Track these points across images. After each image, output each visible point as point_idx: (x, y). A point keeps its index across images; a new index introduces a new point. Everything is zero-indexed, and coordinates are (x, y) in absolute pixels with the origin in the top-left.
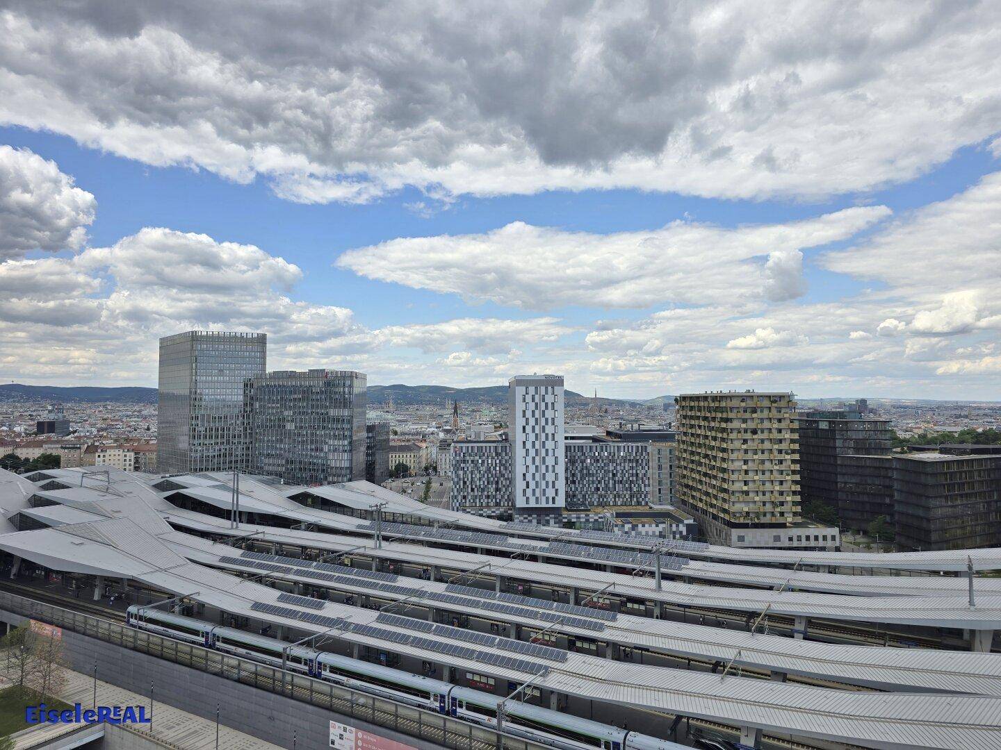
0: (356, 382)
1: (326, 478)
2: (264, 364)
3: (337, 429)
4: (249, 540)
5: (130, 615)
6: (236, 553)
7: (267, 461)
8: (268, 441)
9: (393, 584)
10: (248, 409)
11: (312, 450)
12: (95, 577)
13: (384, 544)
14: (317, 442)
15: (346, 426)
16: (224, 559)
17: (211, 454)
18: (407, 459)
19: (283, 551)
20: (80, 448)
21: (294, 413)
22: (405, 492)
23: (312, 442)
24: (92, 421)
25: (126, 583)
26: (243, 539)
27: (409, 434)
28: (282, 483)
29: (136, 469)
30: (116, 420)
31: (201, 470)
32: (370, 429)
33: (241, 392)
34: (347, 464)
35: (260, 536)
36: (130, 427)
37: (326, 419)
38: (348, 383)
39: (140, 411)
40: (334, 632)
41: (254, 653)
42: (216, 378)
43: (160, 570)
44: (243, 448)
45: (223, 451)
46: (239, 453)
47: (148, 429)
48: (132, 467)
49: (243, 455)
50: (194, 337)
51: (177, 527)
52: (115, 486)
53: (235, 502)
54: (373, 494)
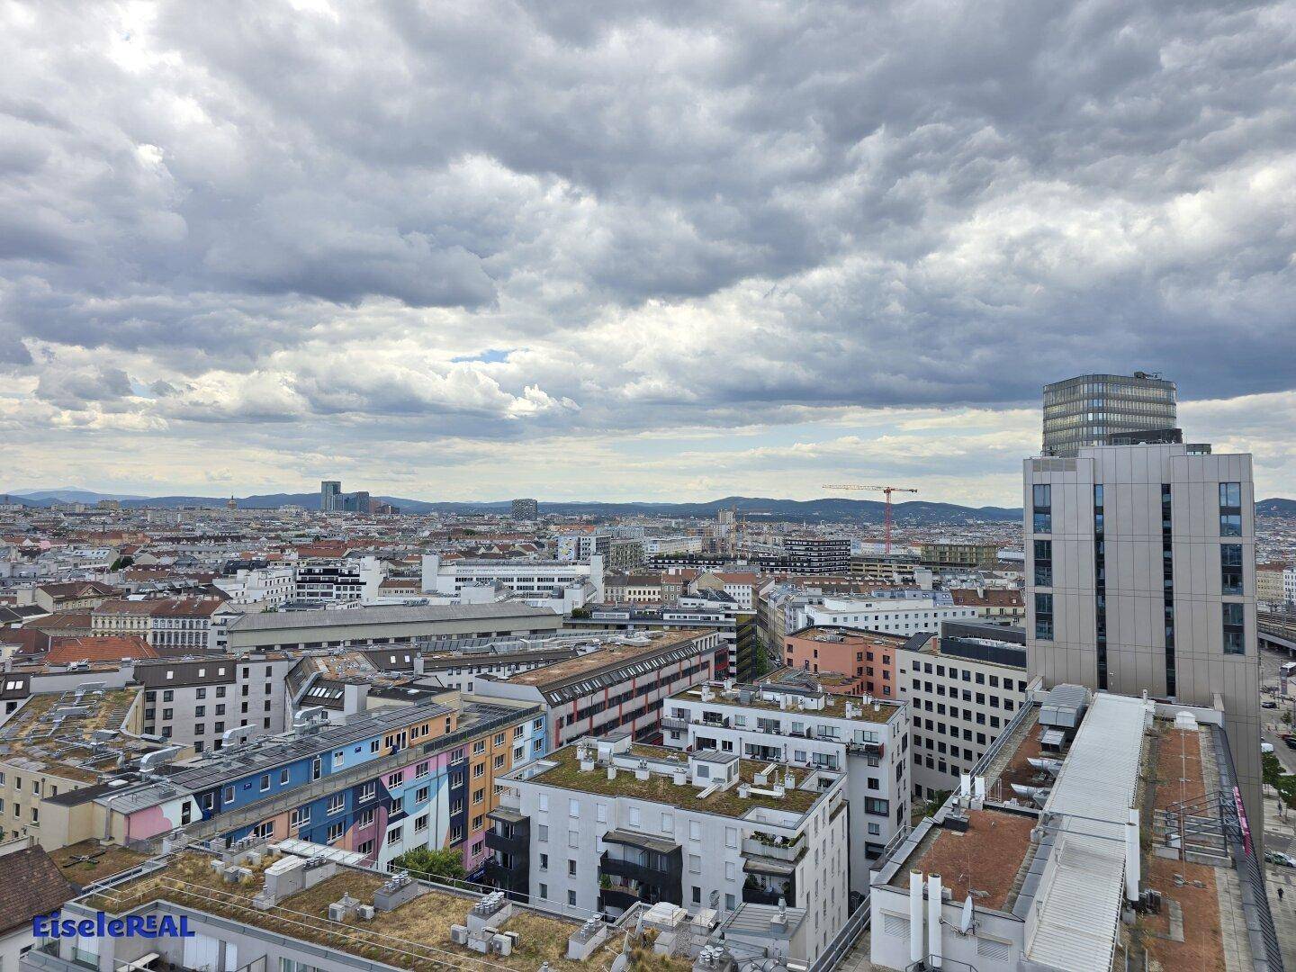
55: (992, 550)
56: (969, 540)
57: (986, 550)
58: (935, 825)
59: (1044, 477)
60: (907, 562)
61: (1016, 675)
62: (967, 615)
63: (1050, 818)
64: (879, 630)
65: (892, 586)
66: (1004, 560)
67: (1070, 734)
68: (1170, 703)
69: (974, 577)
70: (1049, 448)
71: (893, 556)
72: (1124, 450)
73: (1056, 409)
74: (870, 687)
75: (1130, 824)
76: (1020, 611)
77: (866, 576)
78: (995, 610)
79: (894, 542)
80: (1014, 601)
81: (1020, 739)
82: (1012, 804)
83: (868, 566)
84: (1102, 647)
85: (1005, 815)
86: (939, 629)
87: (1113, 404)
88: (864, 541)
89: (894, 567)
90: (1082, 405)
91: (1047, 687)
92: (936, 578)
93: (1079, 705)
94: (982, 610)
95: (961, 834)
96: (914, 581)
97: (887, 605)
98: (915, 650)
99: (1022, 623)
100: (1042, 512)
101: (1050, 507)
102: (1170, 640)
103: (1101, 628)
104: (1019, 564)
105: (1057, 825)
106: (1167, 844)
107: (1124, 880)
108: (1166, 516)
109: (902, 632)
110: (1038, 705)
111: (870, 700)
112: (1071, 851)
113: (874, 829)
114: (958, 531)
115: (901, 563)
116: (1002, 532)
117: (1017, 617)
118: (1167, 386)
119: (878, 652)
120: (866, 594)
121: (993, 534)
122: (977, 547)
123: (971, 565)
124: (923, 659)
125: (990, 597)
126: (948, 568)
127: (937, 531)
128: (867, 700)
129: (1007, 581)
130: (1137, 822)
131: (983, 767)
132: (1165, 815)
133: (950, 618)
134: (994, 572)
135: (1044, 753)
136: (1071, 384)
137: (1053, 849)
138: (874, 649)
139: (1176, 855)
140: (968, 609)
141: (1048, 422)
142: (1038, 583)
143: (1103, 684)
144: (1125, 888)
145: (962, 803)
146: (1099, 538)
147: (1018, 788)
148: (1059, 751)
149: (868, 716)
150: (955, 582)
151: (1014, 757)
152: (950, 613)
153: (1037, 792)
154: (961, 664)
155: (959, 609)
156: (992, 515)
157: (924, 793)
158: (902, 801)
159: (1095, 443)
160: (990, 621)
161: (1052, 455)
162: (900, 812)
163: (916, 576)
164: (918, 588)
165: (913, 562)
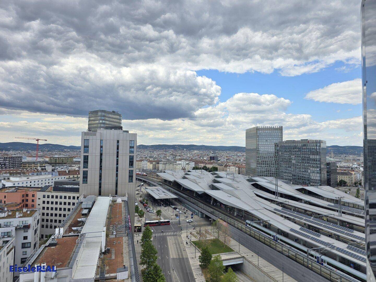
0: (322, 144)
1: (309, 183)
2: (282, 138)
3: (314, 164)
4: (283, 204)
5: (247, 223)
6: (280, 208)
7: (285, 174)
8: (285, 167)
9: (352, 234)
10: (277, 154)
11: (303, 171)
12: (234, 208)
13: (343, 215)
14: (305, 168)
15: (318, 162)
16: (275, 209)
17: (264, 170)
18: (345, 178)
19: (296, 209)
20: (223, 165)
21: (295, 157)
22: (346, 193)
23: (303, 168)
24: (223, 157)
25: (244, 212)
26: (281, 203)
27: (344, 167)
28: (291, 183)
29: (239, 173)
30: (230, 157)
31: (261, 176)
32: (328, 164)
33: (274, 148)
34: (319, 178)
35: (287, 203)
36: (234, 159)
37: (309, 159)
38: (318, 145)
39: (237, 154)
40: (328, 248)
41: (292, 248)
42: (265, 143)
43: (255, 210)
44: (275, 169)
45: (268, 169)
46: (274, 171)
47: (240, 160)
48: (238, 173)
49: (275, 171)
50: (257, 129)
51: (257, 195)
52: (236, 178)
53: (277, 189)
54: (333, 192)
55: (71, 159)
56: (65, 156)
57: (70, 159)
58: (46, 247)
59: (87, 137)
60: (43, 163)
61: (76, 195)
62: (63, 178)
63: (82, 235)
64: (32, 186)
65: (37, 171)
66: (75, 161)
67: (90, 209)
68: (116, 197)
69: (65, 167)
70: (89, 129)
71: (39, 161)
72: (108, 131)
73: (92, 119)
74: (27, 206)
75: (104, 231)
76: (79, 176)
77: (28, 168)
78: (71, 176)
79: (39, 157)
80: (77, 173)
81: (75, 214)
82: (72, 234)
83: (29, 165)
84: (100, 184)
85: (69, 237)
86: (53, 184)
87: (107, 119)
88: (28, 157)
89: (39, 165)
90: (99, 118)
91: (85, 197)
92: (53, 168)
93: (93, 201)
94: (68, 177)
95: (55, 247)
96: (45, 169)
97: (36, 178)
98: (44, 191)
99: (79, 180)
100: (86, 147)
101: (88, 146)
102: (117, 181)
103: (100, 179)
104: (79, 162)
105: (84, 237)
106: (112, 234)
107: (101, 247)
108: (118, 149)
109: (40, 186)
110: (82, 203)
111: (26, 210)
112: (88, 243)
113: (25, 253)
114: (62, 153)
115: (41, 163)
116: (75, 153)
117: (78, 178)
118: (120, 116)
119: (30, 194)
120: (27, 174)
121: (72, 154)
122: (67, 158)
123: (65, 163)
124: (46, 194)
125: (70, 172)
126: (57, 164)
127: (55, 153)
128: (25, 210)
129: (75, 168)
130: (105, 230)
131: (64, 225)
132: (113, 226)
133: (57, 180)
134: (72, 165)
135: (82, 216)
136: (96, 112)
137: (82, 244)
138: (29, 193)
139: (114, 236)
140: (63, 177)
141: (90, 122)
142: (84, 167)
143: (100, 194)
144: (101, 249)
145: (55, 237)
146: (101, 155)
147: (74, 228)
148: (86, 215)
149: (25, 215)
150: (59, 169)
151: (74, 219)
152: (57, 178)
153: (79, 228)
154: (59, 194)
155: (60, 177)
156: (72, 148)
157: (44, 236)
158: (36, 241)
159: (102, 128)
160: (70, 180)
161: (90, 131)
162: (35, 245)
163: (46, 167)
164: (47, 171)
165: (46, 163)
